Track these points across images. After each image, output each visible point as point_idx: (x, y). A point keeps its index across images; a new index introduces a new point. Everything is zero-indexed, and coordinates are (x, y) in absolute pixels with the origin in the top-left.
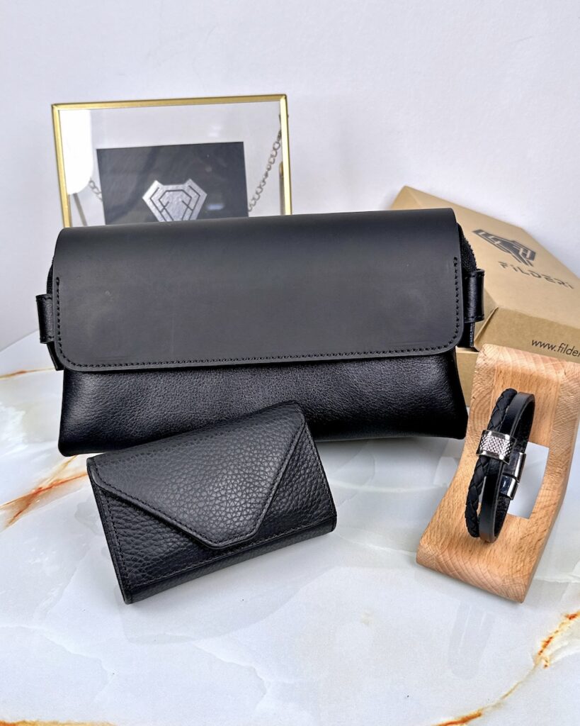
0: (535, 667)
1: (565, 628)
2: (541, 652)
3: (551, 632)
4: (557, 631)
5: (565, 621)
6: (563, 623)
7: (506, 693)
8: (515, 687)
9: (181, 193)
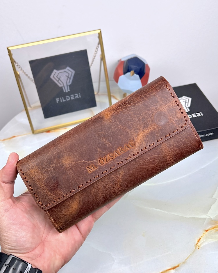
0: (195, 249)
1: (205, 235)
2: (197, 244)
3: (200, 236)
4: (202, 236)
5: (205, 232)
6: (204, 233)
7: (186, 258)
8: (189, 256)
9: (65, 72)
